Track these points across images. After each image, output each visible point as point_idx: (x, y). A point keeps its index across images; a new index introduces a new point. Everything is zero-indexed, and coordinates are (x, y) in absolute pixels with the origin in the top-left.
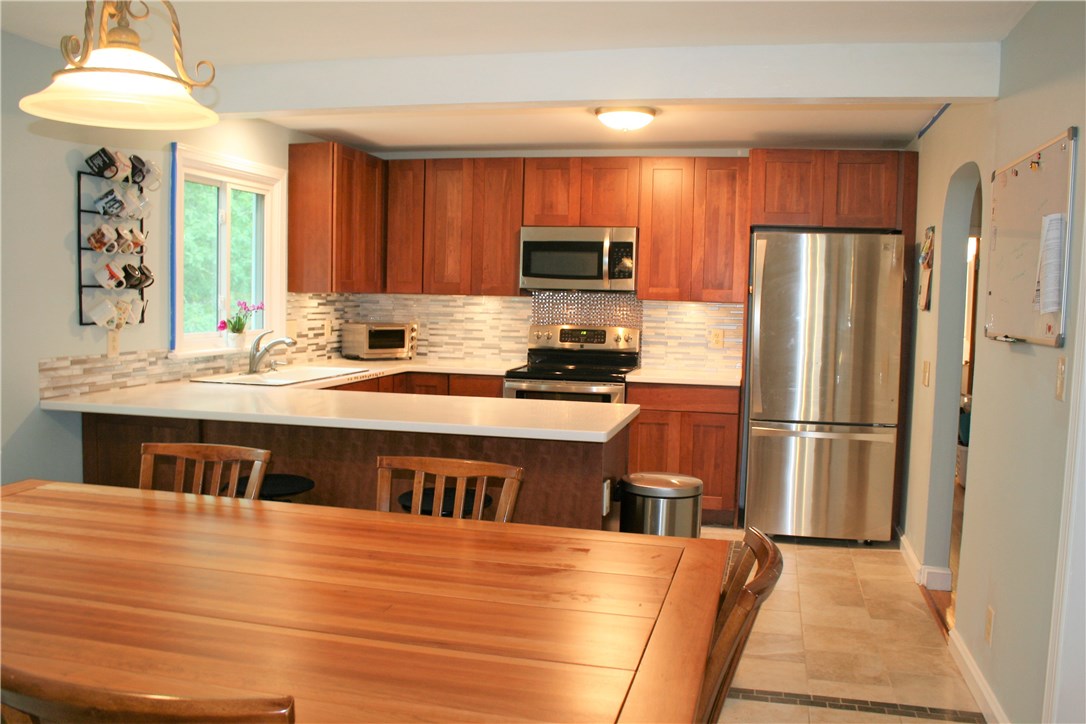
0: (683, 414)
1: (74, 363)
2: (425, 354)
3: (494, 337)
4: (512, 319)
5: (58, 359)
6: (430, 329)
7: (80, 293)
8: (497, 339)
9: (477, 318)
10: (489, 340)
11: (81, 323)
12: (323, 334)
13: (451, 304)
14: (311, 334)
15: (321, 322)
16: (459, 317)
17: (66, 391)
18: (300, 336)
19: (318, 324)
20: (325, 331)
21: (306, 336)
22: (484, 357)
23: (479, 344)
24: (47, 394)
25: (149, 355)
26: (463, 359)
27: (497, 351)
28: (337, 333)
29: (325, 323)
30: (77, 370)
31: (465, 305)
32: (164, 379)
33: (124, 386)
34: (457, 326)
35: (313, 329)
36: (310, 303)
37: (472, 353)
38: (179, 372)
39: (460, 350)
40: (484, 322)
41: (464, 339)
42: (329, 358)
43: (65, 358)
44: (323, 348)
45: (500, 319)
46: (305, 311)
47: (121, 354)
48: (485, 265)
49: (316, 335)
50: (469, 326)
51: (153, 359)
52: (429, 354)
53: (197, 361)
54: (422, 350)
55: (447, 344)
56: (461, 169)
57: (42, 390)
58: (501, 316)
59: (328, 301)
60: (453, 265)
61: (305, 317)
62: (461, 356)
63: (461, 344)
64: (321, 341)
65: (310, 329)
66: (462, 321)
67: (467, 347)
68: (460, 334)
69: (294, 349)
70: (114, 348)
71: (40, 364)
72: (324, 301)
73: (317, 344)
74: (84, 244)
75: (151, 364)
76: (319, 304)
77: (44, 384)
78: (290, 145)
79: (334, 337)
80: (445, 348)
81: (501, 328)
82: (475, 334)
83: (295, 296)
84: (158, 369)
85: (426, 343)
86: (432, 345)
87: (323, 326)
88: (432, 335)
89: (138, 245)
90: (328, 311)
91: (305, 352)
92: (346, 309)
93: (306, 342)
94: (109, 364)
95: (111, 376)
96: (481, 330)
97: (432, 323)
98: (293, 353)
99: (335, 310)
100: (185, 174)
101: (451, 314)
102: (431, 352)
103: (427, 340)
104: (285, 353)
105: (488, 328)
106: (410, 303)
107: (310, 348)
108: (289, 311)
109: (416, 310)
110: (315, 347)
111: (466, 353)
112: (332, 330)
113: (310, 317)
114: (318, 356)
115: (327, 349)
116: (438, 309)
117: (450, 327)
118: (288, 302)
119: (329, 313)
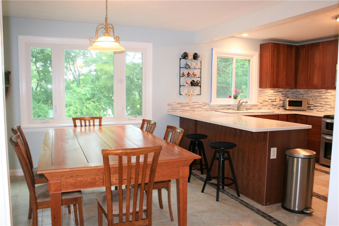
1: (178, 104)
2: (313, 109)
5: (173, 103)
6: (315, 101)
7: (180, 87)
9: (329, 97)
11: (180, 95)
12: (276, 101)
13: (321, 92)
14: (270, 101)
15: (276, 98)
16: (323, 97)
17: (175, 110)
18: (264, 101)
19: (274, 98)
21: (268, 101)
23: (329, 106)
24: (169, 111)
25: (203, 103)
26: (324, 111)
28: (283, 101)
30: (179, 106)
31: (326, 93)
32: (208, 110)
33: (194, 111)
34: (322, 100)
35: (271, 99)
36: (270, 93)
37: (327, 110)
38: (214, 109)
39: (323, 108)
40: (331, 99)
42: (279, 109)
43: (176, 103)
44: (276, 105)
46: (267, 94)
47: (193, 103)
48: (326, 78)
49: (272, 102)
50: (326, 100)
51: (205, 105)
53: (221, 106)
54: (312, 108)
55: (319, 106)
57: (168, 110)
59: (278, 91)
60: (316, 80)
61: (267, 96)
62: (323, 111)
63: (324, 106)
64: (274, 103)
65: (269, 99)
66: (324, 99)
67: (325, 108)
68: (323, 103)
69: (262, 105)
70: (190, 101)
71: (168, 104)
72: (277, 91)
73: (273, 104)
74: (181, 76)
75: (204, 106)
76: (274, 92)
77: (169, 108)
78: (260, 45)
79: (281, 102)
80: (319, 108)
82: (328, 103)
83: (260, 89)
84: (206, 107)
85: (313, 106)
86: (315, 106)
87: (276, 99)
88: (315, 103)
89: (195, 75)
90: (278, 94)
91: (267, 106)
92: (287, 94)
93: (267, 103)
94: (189, 105)
95: (189, 108)
96: (330, 102)
97: (315, 99)
98: (261, 106)
99: (282, 94)
100: (218, 56)
101: (321, 96)
102: (314, 109)
103: (313, 105)
104: (257, 106)
105: (332, 101)
106: (309, 92)
107: (269, 105)
108: (260, 94)
109: (311, 95)
110: (271, 105)
111: (325, 110)
112: (280, 100)
113: (269, 96)
114: (273, 108)
115: (277, 106)
116: (317, 94)
117: (320, 101)
118: (259, 91)
119: (279, 95)
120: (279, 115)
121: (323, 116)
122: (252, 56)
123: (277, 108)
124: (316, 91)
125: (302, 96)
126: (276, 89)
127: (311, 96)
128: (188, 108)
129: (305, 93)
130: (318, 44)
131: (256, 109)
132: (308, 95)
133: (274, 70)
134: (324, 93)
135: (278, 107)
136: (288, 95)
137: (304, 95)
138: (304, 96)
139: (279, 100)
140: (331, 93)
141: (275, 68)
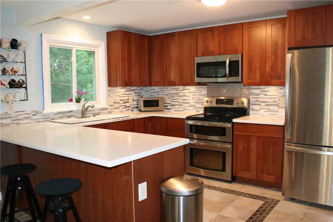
0: (258, 137)
2: (170, 109)
3: (193, 102)
4: (200, 95)
6: (172, 99)
8: (194, 103)
9: (187, 94)
10: (192, 104)
12: (128, 102)
13: (178, 89)
14: (122, 102)
15: (128, 98)
16: (181, 94)
18: (115, 103)
19: (126, 98)
20: (129, 101)
21: (119, 103)
22: (190, 110)
23: (188, 105)
25: (32, 112)
27: (194, 108)
28: (136, 101)
29: (129, 98)
31: (183, 89)
32: (40, 120)
33: (19, 124)
34: (180, 98)
35: (123, 100)
36: (121, 92)
37: (185, 109)
38: (49, 118)
39: (182, 107)
40: (189, 96)
41: (183, 103)
42: (132, 111)
44: (129, 107)
45: (195, 95)
46: (118, 94)
47: (15, 112)
48: (184, 73)
49: (124, 103)
50: (185, 98)
51: (35, 113)
52: (171, 109)
53: (58, 113)
54: (169, 107)
55: (177, 105)
56: (175, 36)
58: (196, 94)
59: (131, 90)
60: (173, 75)
61: (117, 96)
62: (182, 110)
63: (182, 105)
64: (127, 104)
65: (121, 100)
66: (181, 96)
67: (184, 106)
68: (181, 101)
69: (112, 107)
70: (11, 110)
72: (129, 90)
73: (126, 106)
75: (33, 115)
76: (126, 91)
78: (107, 33)
79: (135, 103)
80: (177, 107)
81: (196, 99)
82: (187, 101)
83: (110, 88)
84: (38, 117)
85: (170, 105)
86: (173, 105)
87: (128, 99)
88: (172, 101)
89: (16, 72)
90: (131, 93)
91: (119, 109)
92: (141, 93)
93: (119, 105)
94: (10, 116)
95: (11, 120)
96: (189, 100)
97: (172, 97)
98: (111, 109)
99: (135, 93)
100: (50, 45)
101: (178, 94)
102: (172, 108)
103: (170, 104)
104: (107, 110)
105: (191, 98)
106: (165, 89)
107: (121, 107)
108: (109, 94)
109: (167, 92)
110: (124, 107)
111: (184, 108)
112: (134, 100)
113: (120, 96)
114: (126, 110)
115: (131, 107)
116: (174, 91)
117: (178, 99)
118: (108, 90)
119: (132, 94)
120: (134, 119)
121: (185, 118)
122: (97, 47)
123: (130, 110)
124: (172, 88)
125: (158, 95)
126: (128, 87)
127: (167, 94)
128: (8, 121)
129: (160, 90)
130: (173, 34)
131: (105, 114)
132: (164, 93)
133: (125, 65)
134: (182, 90)
135: (131, 108)
136: (141, 94)
137: (159, 92)
138: (160, 94)
139: (132, 101)
140: (189, 89)
141: (126, 62)
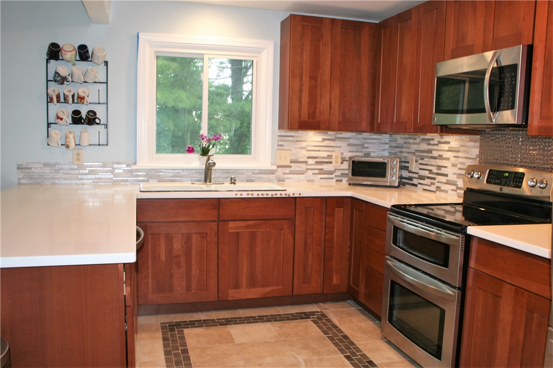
1: (45, 165)
2: (416, 185)
3: (454, 174)
4: (466, 158)
5: (32, 163)
6: (420, 164)
7: (48, 127)
8: (455, 176)
9: (446, 155)
10: (452, 177)
11: (48, 144)
12: (331, 163)
13: (432, 142)
14: (311, 161)
15: (329, 154)
16: (435, 154)
17: (38, 181)
18: (294, 162)
19: (325, 154)
20: (333, 160)
21: (306, 162)
22: (446, 191)
23: (444, 179)
26: (435, 192)
27: (454, 188)
29: (333, 154)
31: (440, 142)
34: (433, 162)
35: (316, 158)
36: (312, 141)
37: (440, 187)
39: (433, 184)
40: (448, 159)
41: (438, 174)
42: (338, 181)
44: (331, 173)
45: (458, 157)
49: (319, 163)
50: (440, 163)
52: (419, 186)
54: (415, 181)
55: (429, 178)
57: (19, 179)
58: (459, 154)
59: (336, 137)
61: (301, 148)
62: (434, 190)
63: (434, 179)
64: (326, 167)
65: (309, 158)
66: (435, 158)
67: (438, 182)
68: (435, 170)
69: (286, 170)
70: (78, 160)
72: (334, 138)
73: (321, 169)
76: (324, 140)
77: (21, 176)
79: (346, 166)
80: (426, 181)
81: (459, 166)
82: (443, 171)
83: (283, 132)
84: (125, 174)
85: (416, 176)
86: (420, 177)
87: (330, 157)
88: (420, 169)
89: (83, 98)
90: (338, 145)
91: (304, 174)
92: (365, 145)
93: (304, 166)
96: (446, 167)
97: (421, 159)
98: (284, 174)
99: (348, 145)
100: (155, 52)
101: (430, 151)
102: (419, 184)
103: (417, 173)
104: (274, 174)
105: (451, 164)
106: (411, 141)
107: (310, 172)
108: (280, 143)
109: (414, 147)
110: (317, 171)
111: (437, 187)
112: (343, 160)
113: (309, 148)
114: (321, 178)
115: (335, 174)
116: (424, 147)
117: (429, 163)
118: (279, 136)
119: (340, 147)
120: (295, 197)
121: (389, 207)
122: (259, 51)
123: (334, 180)
124: (422, 139)
125: (400, 152)
126: (330, 133)
127: (414, 151)
129: (405, 143)
131: (269, 181)
132: (409, 148)
134: (437, 143)
135: (336, 176)
136: (367, 148)
137: (403, 147)
138: (404, 150)
139: (340, 160)
140: (448, 143)
